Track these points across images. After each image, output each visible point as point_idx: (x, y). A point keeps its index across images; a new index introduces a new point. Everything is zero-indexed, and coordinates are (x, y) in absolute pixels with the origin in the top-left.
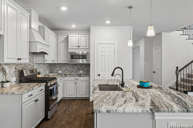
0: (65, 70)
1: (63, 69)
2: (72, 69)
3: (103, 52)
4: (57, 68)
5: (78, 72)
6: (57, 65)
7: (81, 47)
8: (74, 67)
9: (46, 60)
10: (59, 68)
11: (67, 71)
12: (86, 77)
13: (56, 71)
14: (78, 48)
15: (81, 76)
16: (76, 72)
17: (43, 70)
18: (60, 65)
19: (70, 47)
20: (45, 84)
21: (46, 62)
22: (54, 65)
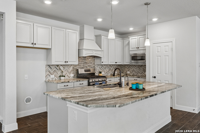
0: (133, 71)
1: (131, 70)
2: (138, 70)
3: (159, 52)
4: (126, 68)
5: (144, 73)
6: (126, 66)
7: (140, 49)
8: (140, 68)
9: (102, 62)
10: (128, 69)
11: (134, 72)
12: (143, 78)
13: (125, 72)
14: (137, 49)
15: (139, 77)
16: (141, 73)
17: (108, 70)
18: (128, 66)
19: (131, 49)
20: (87, 80)
21: (102, 64)
22: (124, 66)
